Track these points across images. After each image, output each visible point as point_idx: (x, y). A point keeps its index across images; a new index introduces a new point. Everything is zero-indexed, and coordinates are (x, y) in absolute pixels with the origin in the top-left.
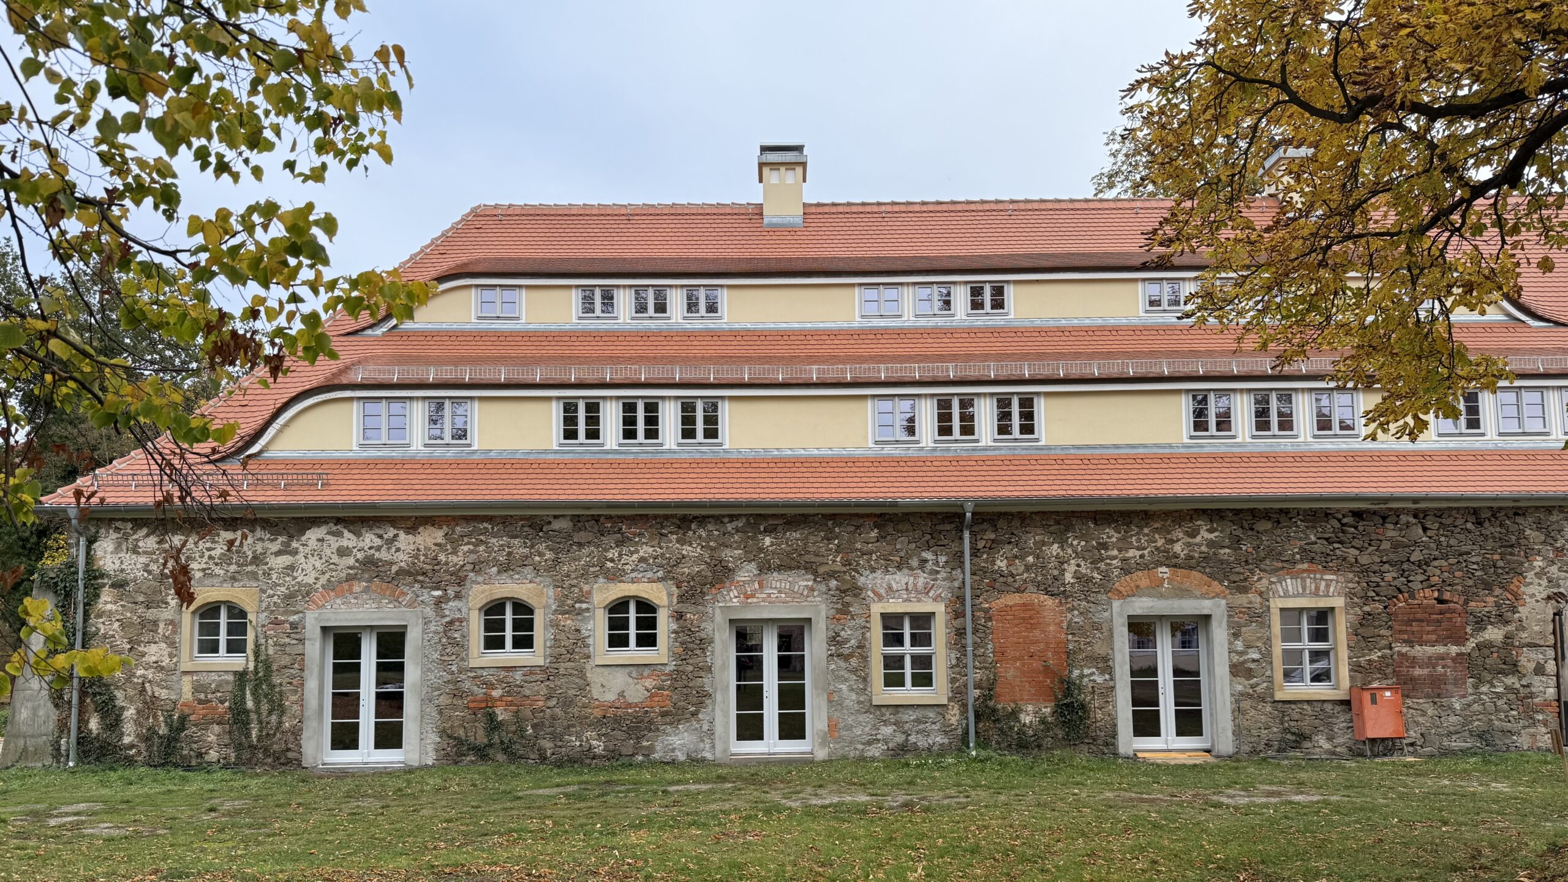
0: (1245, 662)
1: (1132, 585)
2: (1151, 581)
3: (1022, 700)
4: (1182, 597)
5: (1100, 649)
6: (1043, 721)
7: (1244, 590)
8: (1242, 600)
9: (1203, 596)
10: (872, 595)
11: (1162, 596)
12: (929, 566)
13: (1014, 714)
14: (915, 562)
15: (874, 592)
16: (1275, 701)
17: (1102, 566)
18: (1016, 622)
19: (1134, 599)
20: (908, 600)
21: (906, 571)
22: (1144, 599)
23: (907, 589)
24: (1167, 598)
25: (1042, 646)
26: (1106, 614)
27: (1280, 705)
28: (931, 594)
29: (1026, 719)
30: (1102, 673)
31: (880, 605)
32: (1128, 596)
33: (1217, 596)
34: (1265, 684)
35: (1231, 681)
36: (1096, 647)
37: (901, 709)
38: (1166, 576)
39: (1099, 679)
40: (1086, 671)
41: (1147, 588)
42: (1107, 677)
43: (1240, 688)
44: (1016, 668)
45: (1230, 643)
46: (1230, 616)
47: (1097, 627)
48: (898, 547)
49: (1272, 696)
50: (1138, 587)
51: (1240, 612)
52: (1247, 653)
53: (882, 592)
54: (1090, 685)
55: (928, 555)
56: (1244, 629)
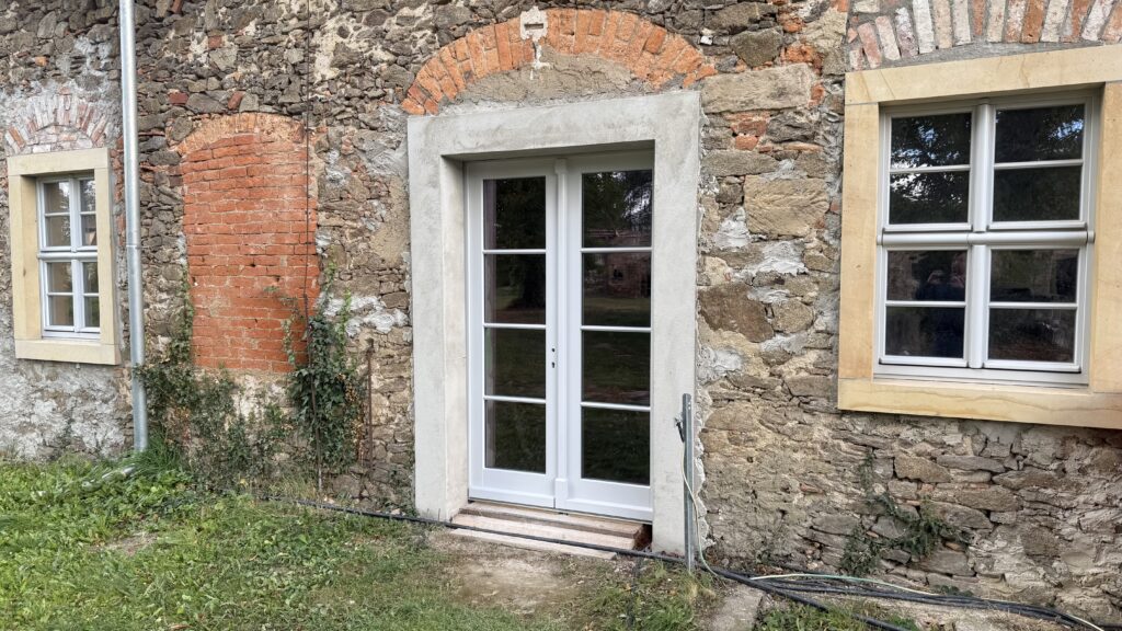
0: (751, 283)
1: (457, 70)
2: (501, 55)
3: (236, 363)
4: (579, 95)
5: (383, 247)
6: (272, 415)
7: (764, 55)
8: (753, 87)
9: (637, 86)
10: (11, 141)
11: (526, 96)
12: (87, 68)
13: (222, 395)
14: (64, 65)
15: (13, 133)
16: (844, 413)
17: (391, 25)
18: (224, 183)
19: (459, 109)
20: (57, 147)
21: (53, 84)
22: (483, 108)
23: (56, 125)
24: (539, 102)
25: (269, 239)
26: (397, 155)
27: (861, 425)
28: (89, 132)
29: (245, 407)
30: (390, 309)
31: (21, 159)
32: (448, 103)
33: (679, 81)
34: (812, 356)
35: (701, 339)
36: (375, 241)
37: (59, 370)
38: (538, 34)
39: (383, 322)
40: (357, 302)
41: (492, 74)
42: (400, 316)
43: (730, 362)
44: (225, 292)
45: (708, 227)
46: (711, 143)
47: (377, 190)
48: (41, 34)
49: (832, 393)
50: (468, 74)
51: (746, 128)
52: (758, 257)
53: (24, 133)
54: (365, 336)
55: (83, 46)
56: (752, 183)
